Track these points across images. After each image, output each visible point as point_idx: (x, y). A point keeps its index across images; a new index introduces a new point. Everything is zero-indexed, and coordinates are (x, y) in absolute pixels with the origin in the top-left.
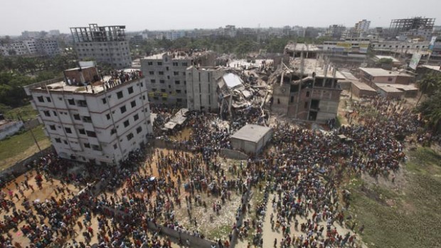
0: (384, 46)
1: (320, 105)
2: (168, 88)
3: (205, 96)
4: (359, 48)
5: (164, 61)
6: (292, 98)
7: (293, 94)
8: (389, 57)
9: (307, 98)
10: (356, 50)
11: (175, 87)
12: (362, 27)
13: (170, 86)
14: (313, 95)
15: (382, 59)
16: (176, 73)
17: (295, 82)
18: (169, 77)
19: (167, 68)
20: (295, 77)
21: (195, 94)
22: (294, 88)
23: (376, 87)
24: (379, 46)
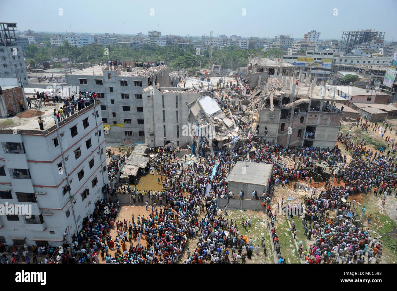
0: (346, 61)
1: (317, 133)
2: (111, 117)
3: (171, 128)
4: (322, 63)
5: (106, 79)
6: (283, 125)
7: (283, 121)
8: (353, 74)
9: (301, 125)
10: (319, 66)
11: (122, 115)
12: (312, 39)
13: (114, 114)
14: (308, 121)
15: (347, 76)
16: (124, 96)
17: (287, 105)
18: (113, 102)
19: (111, 89)
20: (286, 100)
21: (157, 125)
22: (285, 114)
23: (356, 108)
24: (341, 60)
